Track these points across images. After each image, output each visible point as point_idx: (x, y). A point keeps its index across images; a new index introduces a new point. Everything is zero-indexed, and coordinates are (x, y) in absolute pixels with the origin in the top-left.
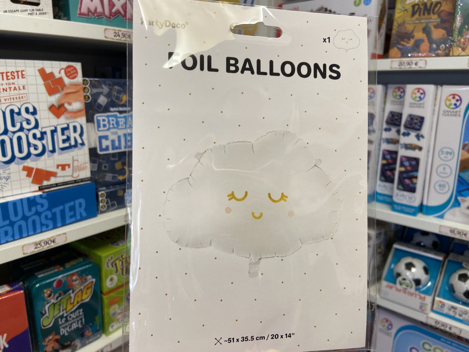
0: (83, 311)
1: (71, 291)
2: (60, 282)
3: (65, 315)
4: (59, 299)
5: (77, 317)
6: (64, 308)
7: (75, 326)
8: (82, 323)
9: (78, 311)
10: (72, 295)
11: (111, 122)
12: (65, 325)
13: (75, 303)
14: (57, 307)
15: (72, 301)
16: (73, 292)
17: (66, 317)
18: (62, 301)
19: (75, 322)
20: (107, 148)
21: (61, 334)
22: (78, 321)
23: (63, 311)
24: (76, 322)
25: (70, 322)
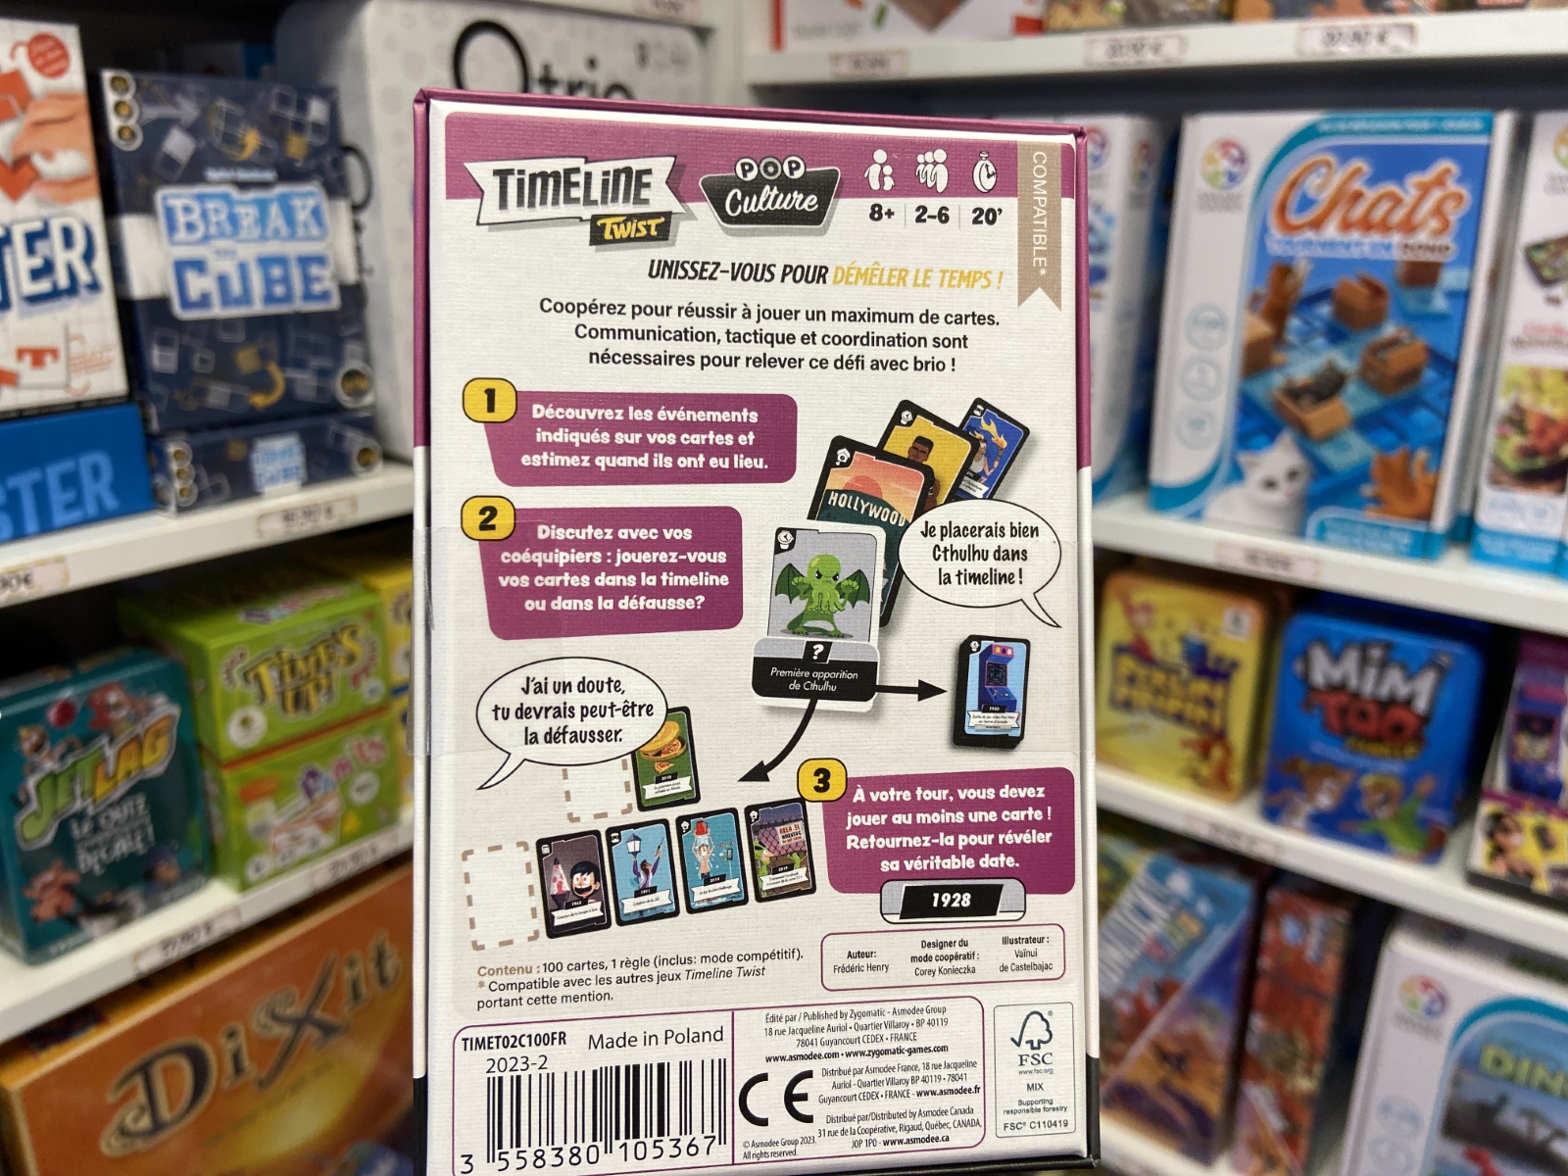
0: (148, 802)
1: (105, 740)
2: (66, 710)
3: (91, 811)
4: (70, 760)
5: (129, 819)
6: (87, 785)
7: (122, 847)
8: (145, 839)
9: (131, 803)
10: (110, 753)
11: (213, 218)
12: (92, 842)
13: (120, 775)
14: (63, 783)
15: (111, 767)
16: (111, 741)
17: (95, 818)
18: (79, 766)
19: (124, 835)
20: (204, 301)
21: (82, 866)
22: (133, 833)
23: (83, 794)
24: (129, 836)
25: (107, 835)
